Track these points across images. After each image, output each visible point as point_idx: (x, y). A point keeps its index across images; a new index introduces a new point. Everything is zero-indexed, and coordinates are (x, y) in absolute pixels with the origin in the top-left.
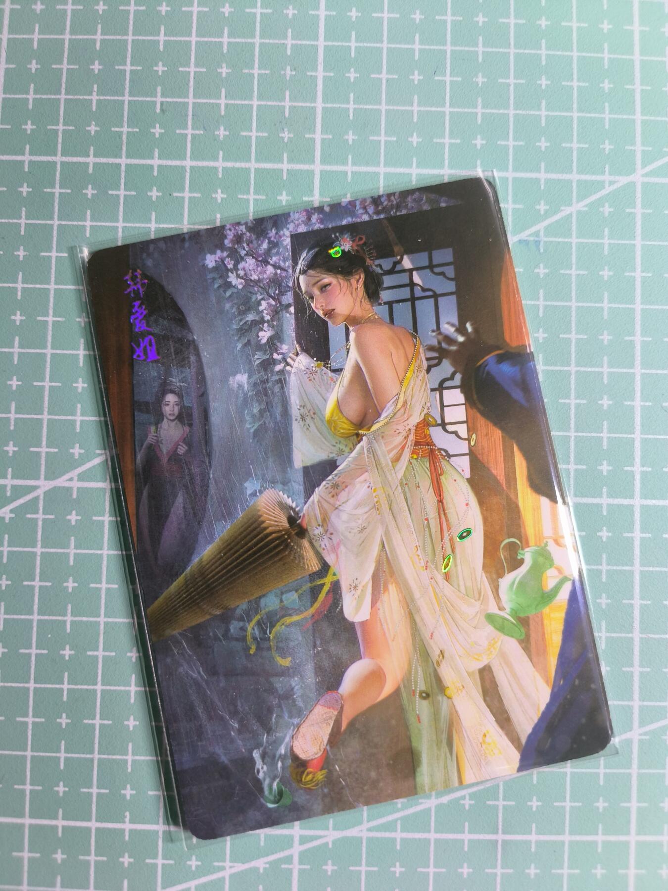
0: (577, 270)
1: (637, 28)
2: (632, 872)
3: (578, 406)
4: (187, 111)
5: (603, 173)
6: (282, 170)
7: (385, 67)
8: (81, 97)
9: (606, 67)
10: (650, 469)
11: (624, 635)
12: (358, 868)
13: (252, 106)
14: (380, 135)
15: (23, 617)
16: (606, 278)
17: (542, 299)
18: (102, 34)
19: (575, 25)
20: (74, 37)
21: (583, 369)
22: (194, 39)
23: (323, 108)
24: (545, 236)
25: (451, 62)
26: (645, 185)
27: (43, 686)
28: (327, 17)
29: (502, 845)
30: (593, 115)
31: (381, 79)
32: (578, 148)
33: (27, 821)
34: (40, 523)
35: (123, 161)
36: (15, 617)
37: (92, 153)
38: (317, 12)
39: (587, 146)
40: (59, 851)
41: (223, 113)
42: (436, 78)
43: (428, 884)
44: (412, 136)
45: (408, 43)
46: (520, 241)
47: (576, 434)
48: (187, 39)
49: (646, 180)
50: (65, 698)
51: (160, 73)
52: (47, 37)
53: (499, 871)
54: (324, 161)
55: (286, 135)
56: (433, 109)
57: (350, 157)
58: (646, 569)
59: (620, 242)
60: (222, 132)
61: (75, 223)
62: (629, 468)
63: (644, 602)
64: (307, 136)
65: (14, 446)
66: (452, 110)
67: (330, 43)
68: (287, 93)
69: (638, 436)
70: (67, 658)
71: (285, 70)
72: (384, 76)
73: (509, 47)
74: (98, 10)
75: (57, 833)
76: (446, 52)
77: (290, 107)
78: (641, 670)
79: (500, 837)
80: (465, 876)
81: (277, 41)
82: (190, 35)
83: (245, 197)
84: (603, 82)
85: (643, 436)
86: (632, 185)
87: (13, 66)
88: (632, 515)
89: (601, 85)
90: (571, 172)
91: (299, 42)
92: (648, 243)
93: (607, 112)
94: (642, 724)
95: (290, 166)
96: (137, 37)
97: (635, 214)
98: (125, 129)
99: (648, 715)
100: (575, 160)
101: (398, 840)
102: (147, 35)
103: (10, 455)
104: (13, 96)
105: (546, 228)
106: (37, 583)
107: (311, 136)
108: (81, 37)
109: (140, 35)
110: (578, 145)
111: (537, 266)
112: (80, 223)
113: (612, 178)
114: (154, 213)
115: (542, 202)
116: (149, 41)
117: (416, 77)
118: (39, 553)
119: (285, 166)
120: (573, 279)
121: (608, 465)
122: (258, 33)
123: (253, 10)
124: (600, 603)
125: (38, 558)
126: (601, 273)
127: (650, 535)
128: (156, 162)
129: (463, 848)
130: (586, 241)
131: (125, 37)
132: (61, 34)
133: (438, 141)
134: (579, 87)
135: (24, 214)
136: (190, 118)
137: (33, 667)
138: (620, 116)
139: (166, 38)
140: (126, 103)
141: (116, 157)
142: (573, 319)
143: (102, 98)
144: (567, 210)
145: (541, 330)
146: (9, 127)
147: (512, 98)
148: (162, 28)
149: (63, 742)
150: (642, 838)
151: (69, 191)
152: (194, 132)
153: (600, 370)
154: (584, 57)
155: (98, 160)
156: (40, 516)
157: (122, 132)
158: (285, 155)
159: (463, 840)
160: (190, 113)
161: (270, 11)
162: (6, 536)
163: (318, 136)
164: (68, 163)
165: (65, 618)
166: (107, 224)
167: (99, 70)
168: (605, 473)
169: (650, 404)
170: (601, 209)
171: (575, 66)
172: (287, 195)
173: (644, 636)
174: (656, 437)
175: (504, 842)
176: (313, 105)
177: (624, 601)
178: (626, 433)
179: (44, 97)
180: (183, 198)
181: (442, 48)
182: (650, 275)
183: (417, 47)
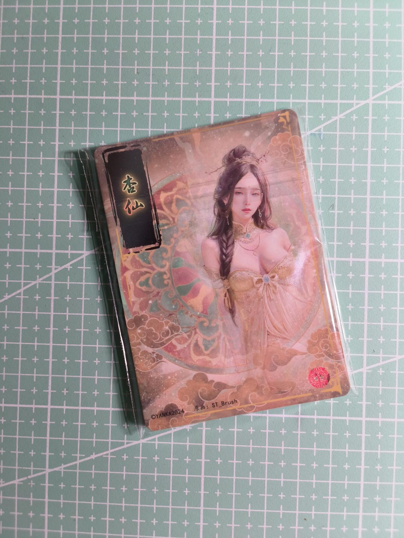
0: (339, 147)
1: (371, 24)
2: (364, 435)
3: (339, 214)
4: (150, 73)
5: (353, 99)
6: (196, 101)
7: (245, 48)
8: (99, 67)
9: (356, 45)
10: (374, 244)
11: (359, 323)
12: (233, 430)
13: (181, 69)
14: (243, 83)
15: (77, 314)
16: (353, 151)
17: (321, 162)
18: (107, 35)
19: (340, 24)
20: (94, 36)
21: (341, 196)
22: (152, 36)
23: (215, 70)
24: (324, 131)
25: (278, 45)
26: (373, 104)
27: (87, 346)
28: (217, 24)
29: (301, 421)
30: (348, 70)
31: (243, 55)
32: (341, 87)
33: (80, 408)
34: (84, 271)
35: (119, 98)
36: (74, 314)
37: (104, 94)
38: (212, 21)
39: (345, 86)
40: (95, 422)
41: (167, 73)
42: (271, 53)
43: (266, 438)
44: (259, 83)
45: (257, 36)
46: (311, 134)
47: (337, 228)
48: (149, 36)
49: (375, 102)
50: (97, 351)
51: (136, 54)
52: (81, 36)
53: (299, 432)
54: (216, 97)
55: (197, 84)
56: (269, 69)
57: (228, 94)
58: (371, 292)
59: (361, 133)
60: (166, 83)
61: (97, 129)
62: (363, 244)
63: (370, 308)
64: (207, 84)
65: (71, 235)
66: (278, 69)
67: (219, 37)
68: (198, 63)
69: (368, 228)
70: (98, 333)
71: (197, 51)
72: (245, 53)
73: (307, 37)
74: (105, 22)
75: (94, 413)
76: (275, 40)
77: (199, 70)
78: (368, 339)
79: (300, 416)
80: (283, 434)
81: (192, 37)
82: (150, 34)
83: (178, 115)
84: (354, 53)
85: (370, 228)
86: (368, 104)
87: (65, 51)
88: (365, 266)
89: (353, 55)
90: (337, 99)
91: (203, 37)
92: (375, 134)
93: (356, 68)
94: (368, 365)
95: (199, 99)
96: (124, 36)
97: (368, 119)
98: (120, 82)
99: (370, 361)
100: (339, 93)
101: (252, 417)
102: (129, 35)
103: (70, 239)
104: (65, 66)
105: (324, 127)
106: (83, 299)
107: (209, 84)
108: (97, 36)
109: (126, 35)
110: (341, 86)
111: (320, 146)
112: (100, 129)
113: (357, 102)
114: (134, 123)
115: (322, 115)
116: (130, 38)
117: (261, 53)
118: (84, 285)
119: (197, 99)
120: (337, 152)
121: (353, 242)
122: (183, 33)
123: (181, 21)
124: (348, 308)
125: (84, 287)
126: (351, 149)
127: (373, 276)
128: (135, 98)
129: (282, 421)
130: (344, 133)
131: (119, 36)
132: (88, 35)
133: (271, 85)
134: (342, 56)
135: (73, 124)
136: (151, 76)
137: (82, 337)
138: (362, 70)
139: (139, 36)
140: (120, 69)
141: (116, 96)
142: (337, 171)
143: (108, 67)
144: (334, 118)
145: (321, 177)
146: (64, 82)
147: (308, 62)
148: (137, 31)
149: (97, 371)
150: (368, 419)
151: (94, 113)
152: (153, 83)
153: (350, 196)
154: (345, 41)
155: (107, 98)
156: (84, 267)
157: (118, 84)
158: (197, 94)
159: (282, 418)
160: (151, 74)
161: (189, 21)
162: (69, 277)
163: (213, 84)
164: (93, 99)
165: (97, 315)
166: (113, 129)
167: (107, 53)
168: (351, 246)
169: (374, 213)
170: (352, 117)
171: (340, 46)
172: (198, 113)
173: (369, 323)
174: (376, 228)
175: (301, 418)
176: (210, 68)
177: (360, 307)
178: (362, 227)
179: (81, 66)
180: (149, 116)
181: (273, 38)
182: (375, 149)
183: (261, 38)
